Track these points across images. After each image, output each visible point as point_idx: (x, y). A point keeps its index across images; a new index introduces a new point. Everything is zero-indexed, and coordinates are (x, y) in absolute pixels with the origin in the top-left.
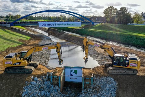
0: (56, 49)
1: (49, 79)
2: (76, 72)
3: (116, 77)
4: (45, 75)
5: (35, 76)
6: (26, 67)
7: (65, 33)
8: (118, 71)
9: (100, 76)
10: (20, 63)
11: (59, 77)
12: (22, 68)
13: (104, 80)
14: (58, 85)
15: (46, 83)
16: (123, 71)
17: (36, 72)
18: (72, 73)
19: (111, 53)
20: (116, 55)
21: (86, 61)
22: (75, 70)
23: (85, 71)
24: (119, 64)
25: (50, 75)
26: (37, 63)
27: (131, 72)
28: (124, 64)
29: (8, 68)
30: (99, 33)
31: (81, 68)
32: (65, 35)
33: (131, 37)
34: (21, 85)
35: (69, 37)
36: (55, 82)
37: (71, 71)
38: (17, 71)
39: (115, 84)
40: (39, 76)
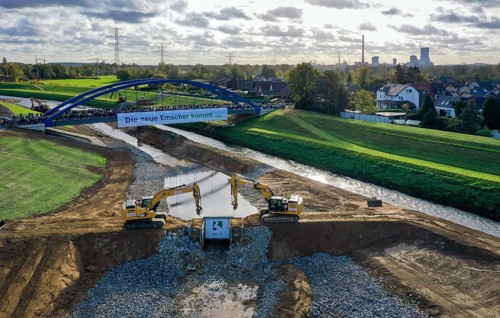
0: (192, 193)
1: (186, 234)
2: (220, 224)
3: (271, 226)
4: (181, 228)
5: (168, 231)
6: (154, 220)
7: (186, 142)
8: (275, 219)
9: (252, 226)
10: (146, 214)
11: (199, 230)
12: (148, 221)
13: (257, 229)
14: (198, 240)
15: (183, 238)
16: (282, 218)
17: (167, 226)
18: (216, 226)
19: (267, 195)
20: (274, 198)
21: (235, 207)
22: (219, 221)
23: (233, 221)
24: (276, 210)
25: (186, 228)
26: (165, 213)
27: (291, 219)
28: (282, 209)
29: (129, 222)
30: (270, 139)
31: (228, 218)
32: (189, 147)
33: (334, 154)
34: (155, 240)
35: (199, 154)
36: (195, 237)
37: (214, 223)
38: (141, 226)
39: (270, 233)
40: (173, 230)
